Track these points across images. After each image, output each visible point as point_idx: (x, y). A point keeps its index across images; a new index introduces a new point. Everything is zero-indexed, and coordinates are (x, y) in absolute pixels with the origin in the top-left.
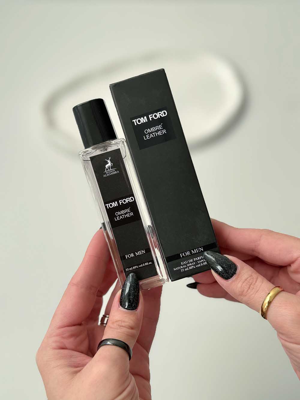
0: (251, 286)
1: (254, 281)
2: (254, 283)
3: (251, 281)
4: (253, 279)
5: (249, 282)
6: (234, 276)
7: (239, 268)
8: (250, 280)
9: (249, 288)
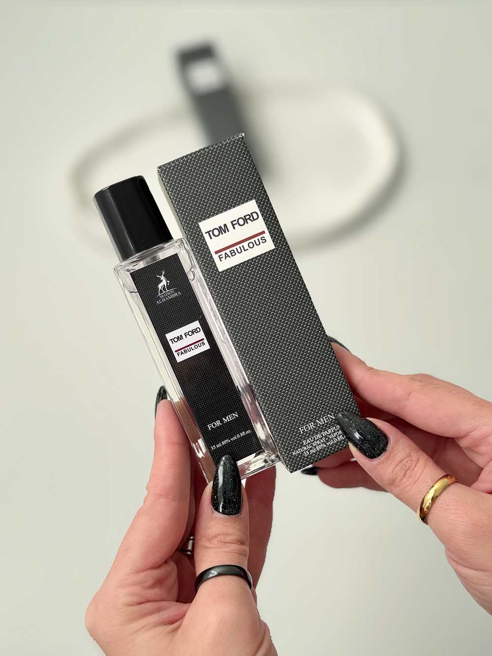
0: (408, 472)
1: (414, 465)
2: (412, 467)
3: (408, 465)
4: (412, 460)
5: (405, 466)
6: (382, 455)
7: (391, 442)
8: (407, 462)
9: (405, 476)
